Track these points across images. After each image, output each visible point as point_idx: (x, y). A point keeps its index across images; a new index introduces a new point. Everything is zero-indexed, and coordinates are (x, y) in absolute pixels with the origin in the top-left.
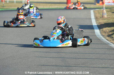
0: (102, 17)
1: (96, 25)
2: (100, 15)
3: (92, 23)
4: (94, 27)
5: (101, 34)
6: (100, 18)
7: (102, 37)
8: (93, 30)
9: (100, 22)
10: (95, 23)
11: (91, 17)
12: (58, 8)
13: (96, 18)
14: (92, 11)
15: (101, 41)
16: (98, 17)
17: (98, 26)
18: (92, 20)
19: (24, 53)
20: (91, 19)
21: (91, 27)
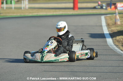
0: (114, 24)
1: (108, 33)
2: (112, 22)
3: (103, 31)
4: (106, 35)
5: (114, 43)
6: (112, 25)
7: (115, 46)
8: (104, 39)
9: (112, 30)
10: (107, 31)
11: (101, 24)
12: (64, 14)
13: (108, 25)
14: (103, 17)
15: (115, 52)
16: (110, 24)
17: (110, 34)
18: (103, 27)
19: (26, 67)
20: (101, 26)
21: (102, 36)
